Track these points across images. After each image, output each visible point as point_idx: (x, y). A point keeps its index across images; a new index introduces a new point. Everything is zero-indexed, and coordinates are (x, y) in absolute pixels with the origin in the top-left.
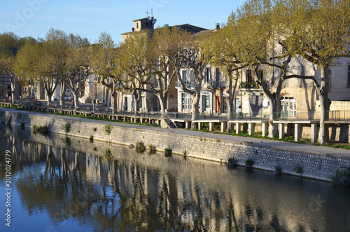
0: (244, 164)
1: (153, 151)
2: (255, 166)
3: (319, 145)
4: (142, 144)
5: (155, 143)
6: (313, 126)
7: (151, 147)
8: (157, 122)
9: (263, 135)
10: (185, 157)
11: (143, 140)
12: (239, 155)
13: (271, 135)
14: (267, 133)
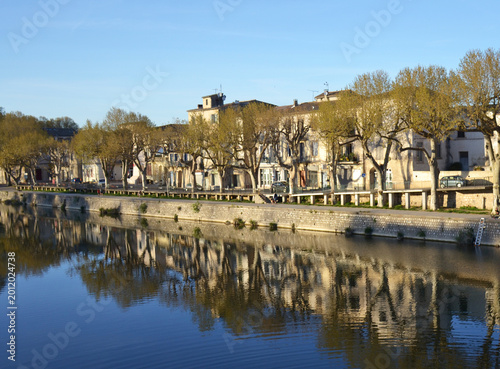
0: (363, 233)
1: (254, 226)
2: (374, 234)
3: (431, 211)
4: (240, 220)
5: (256, 219)
6: (424, 194)
7: (252, 222)
8: (248, 198)
9: (372, 205)
10: (293, 230)
11: (241, 216)
12: (356, 225)
13: (380, 204)
14: (376, 203)
